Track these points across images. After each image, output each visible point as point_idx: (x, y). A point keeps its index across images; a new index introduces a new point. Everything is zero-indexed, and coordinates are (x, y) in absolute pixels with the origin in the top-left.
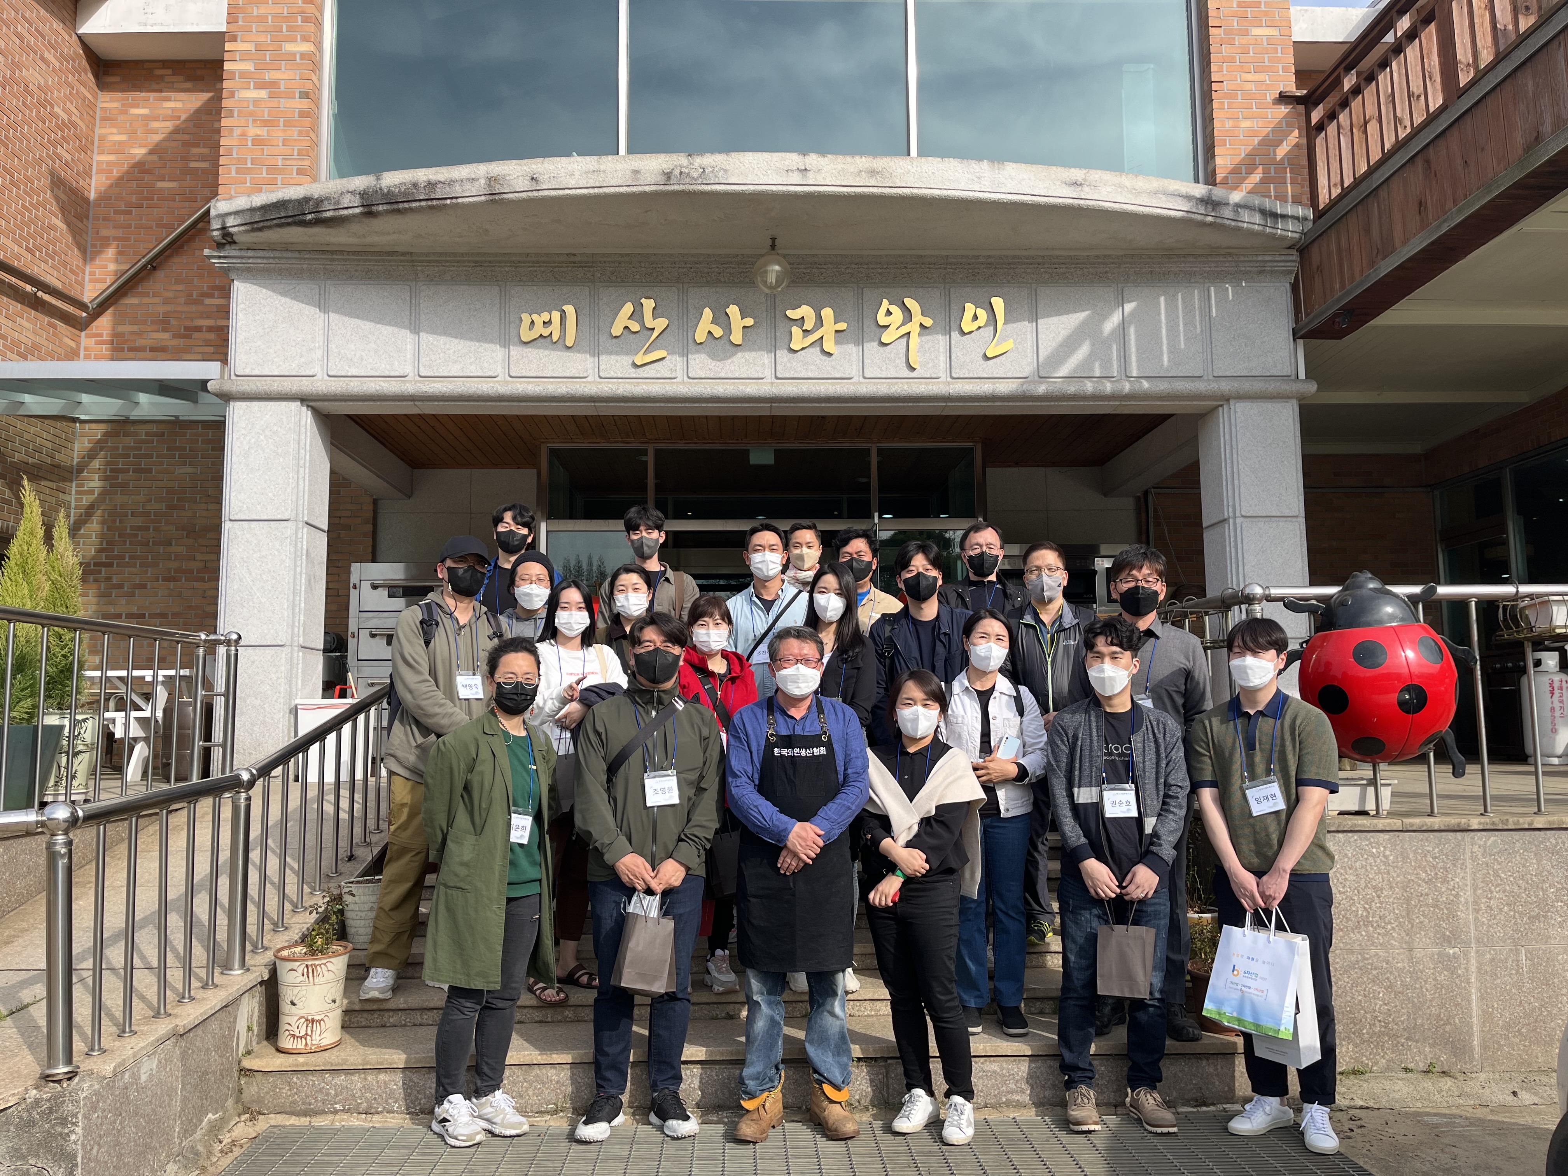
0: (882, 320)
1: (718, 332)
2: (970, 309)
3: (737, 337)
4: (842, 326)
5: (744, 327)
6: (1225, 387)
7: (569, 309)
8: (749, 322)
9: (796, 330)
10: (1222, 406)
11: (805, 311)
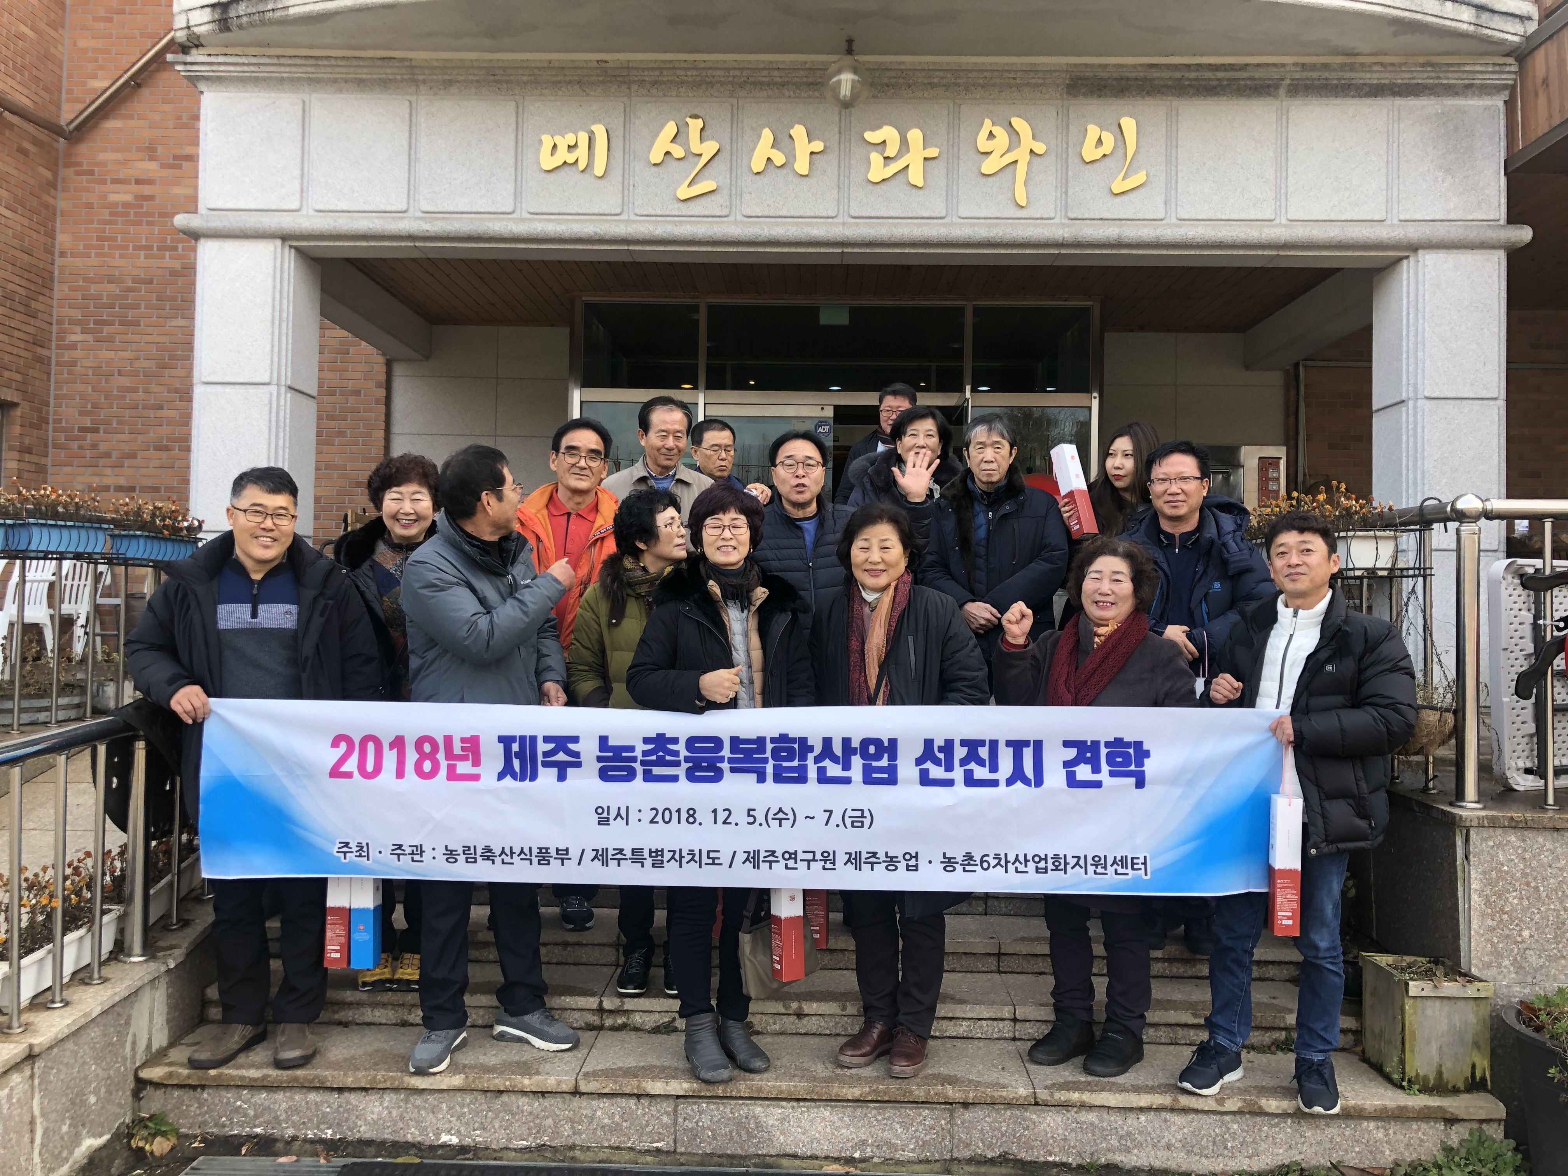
0: (983, 144)
1: (779, 158)
2: (1093, 131)
3: (802, 165)
4: (933, 152)
5: (812, 153)
6: (1413, 233)
7: (600, 130)
8: (818, 146)
9: (876, 158)
10: (1407, 257)
11: (888, 133)
